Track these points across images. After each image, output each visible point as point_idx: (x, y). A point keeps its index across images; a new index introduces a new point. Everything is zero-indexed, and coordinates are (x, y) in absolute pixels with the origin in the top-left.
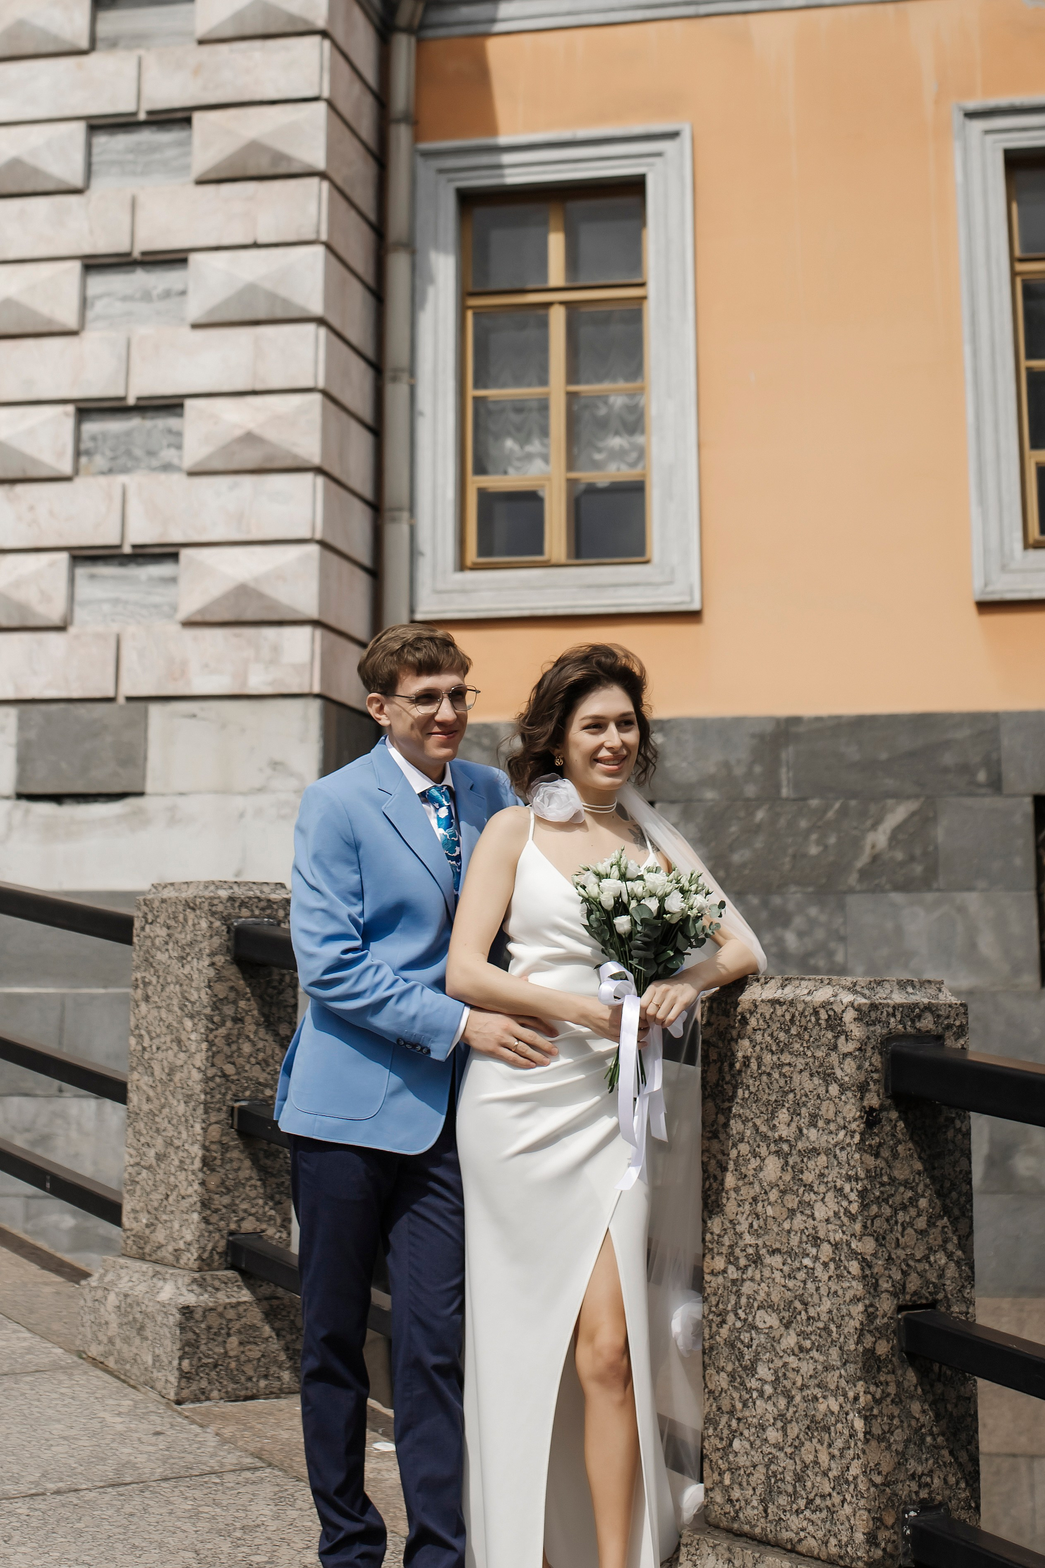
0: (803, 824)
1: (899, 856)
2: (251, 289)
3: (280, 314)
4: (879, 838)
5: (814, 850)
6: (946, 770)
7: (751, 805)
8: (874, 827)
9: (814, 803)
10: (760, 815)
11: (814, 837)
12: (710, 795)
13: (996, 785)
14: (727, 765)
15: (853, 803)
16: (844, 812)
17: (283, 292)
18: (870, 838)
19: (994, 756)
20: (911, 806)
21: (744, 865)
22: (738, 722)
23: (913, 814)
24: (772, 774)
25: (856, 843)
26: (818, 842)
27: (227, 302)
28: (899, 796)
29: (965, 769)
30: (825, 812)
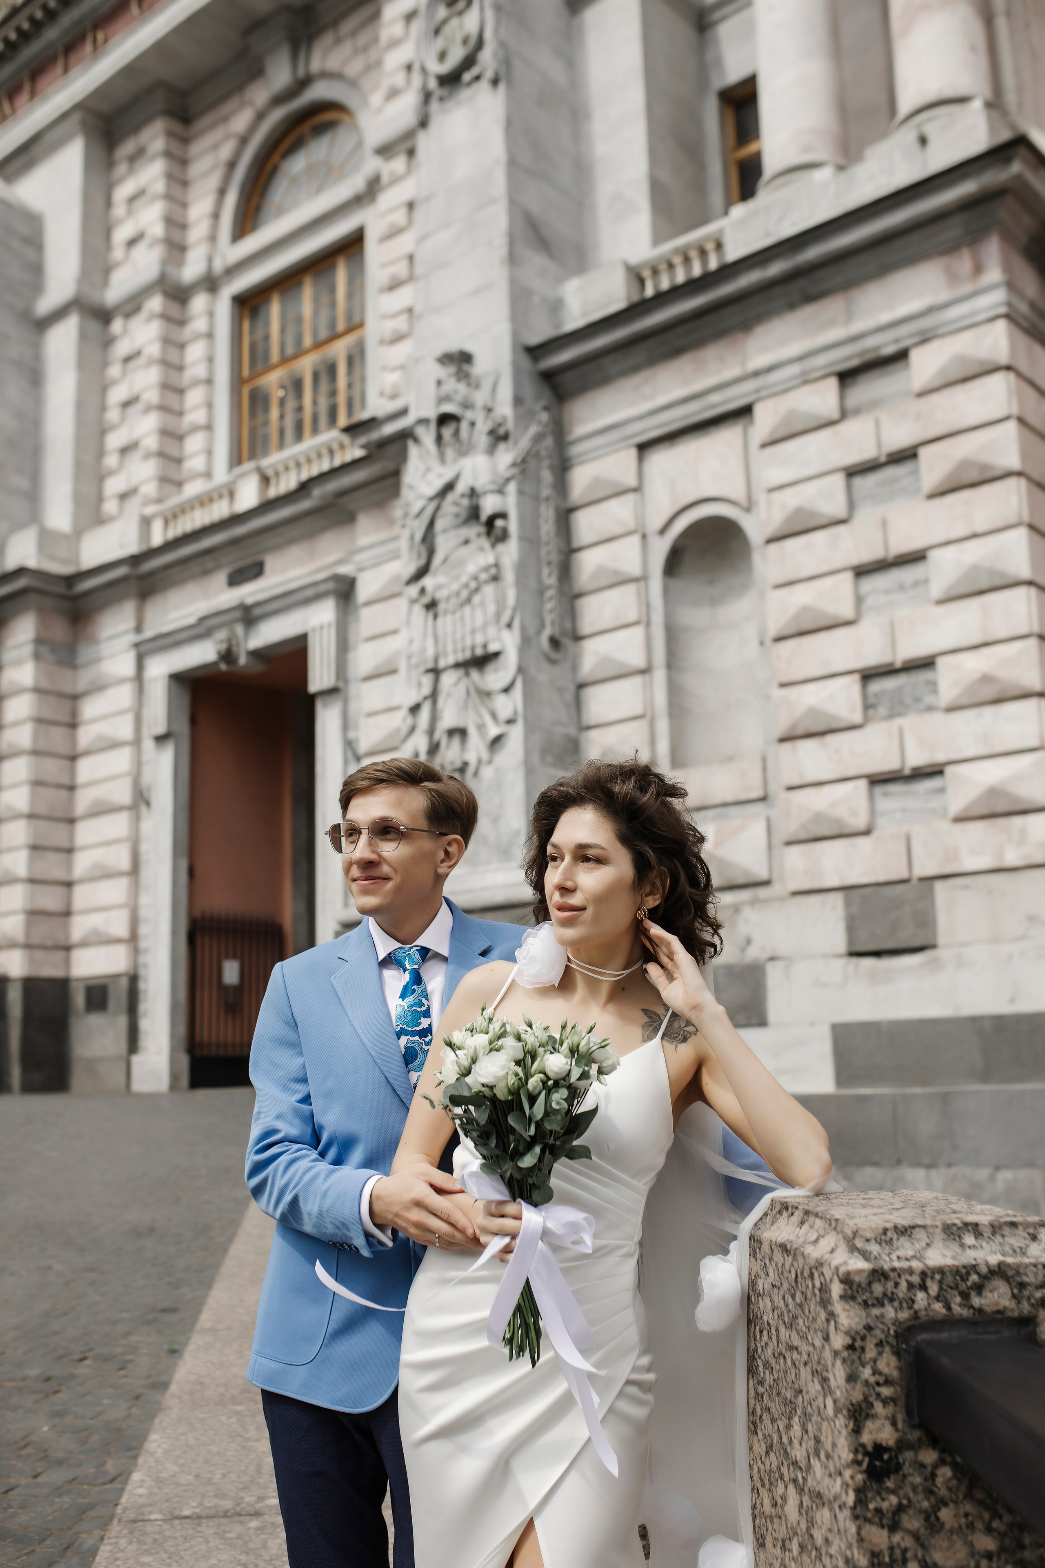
3: (998, 584)
17: (998, 567)
27: (957, 582)
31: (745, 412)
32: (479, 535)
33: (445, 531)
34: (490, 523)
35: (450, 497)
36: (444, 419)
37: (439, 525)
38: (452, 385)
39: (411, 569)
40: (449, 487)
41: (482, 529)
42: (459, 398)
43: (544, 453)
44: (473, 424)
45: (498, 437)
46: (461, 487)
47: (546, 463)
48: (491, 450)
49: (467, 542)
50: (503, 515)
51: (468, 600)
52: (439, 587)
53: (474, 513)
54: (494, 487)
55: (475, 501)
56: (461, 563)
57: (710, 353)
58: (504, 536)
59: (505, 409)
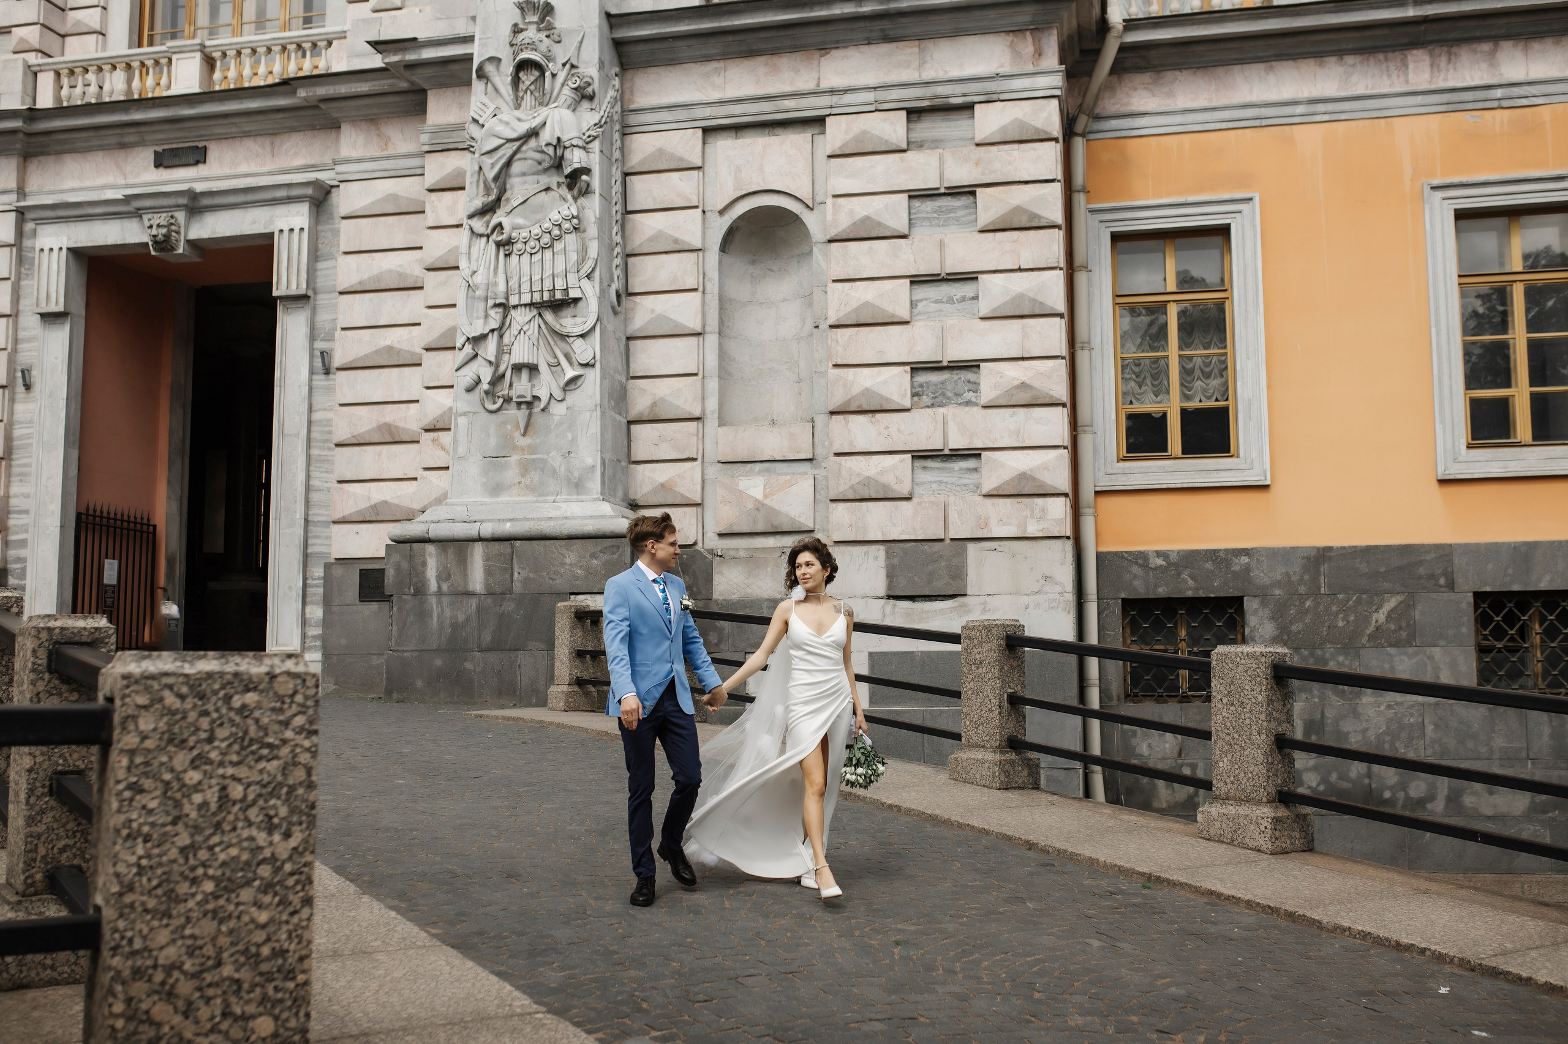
0: (1334, 608)
1: (1393, 627)
2: (1021, 296)
3: (1037, 312)
4: (1381, 616)
5: (1341, 624)
6: (1420, 577)
7: (1302, 598)
8: (1377, 611)
9: (1341, 596)
10: (1308, 603)
11: (1341, 616)
12: (1277, 592)
13: (1451, 586)
14: (1288, 574)
15: (1364, 596)
16: (1359, 601)
17: (1040, 298)
18: (1375, 616)
19: (1450, 569)
20: (1400, 598)
21: (1299, 632)
22: (1294, 550)
23: (1401, 603)
24: (1315, 579)
25: (1367, 620)
26: (1343, 619)
27: (1004, 304)
28: (1392, 593)
29: (1432, 577)
30: (1348, 602)
31: (818, 122)
32: (559, 184)
33: (524, 174)
34: (574, 178)
35: (533, 143)
36: (523, 66)
37: (516, 167)
38: (531, 34)
39: (478, 203)
40: (534, 133)
41: (562, 180)
42: (543, 48)
43: (616, 117)
44: (554, 75)
45: (584, 95)
46: (546, 136)
47: (617, 127)
48: (574, 107)
49: (548, 189)
50: (587, 171)
51: (551, 246)
52: (515, 228)
53: (558, 164)
54: (581, 143)
55: (560, 153)
56: (542, 208)
57: (784, 62)
58: (587, 191)
59: (590, 69)
